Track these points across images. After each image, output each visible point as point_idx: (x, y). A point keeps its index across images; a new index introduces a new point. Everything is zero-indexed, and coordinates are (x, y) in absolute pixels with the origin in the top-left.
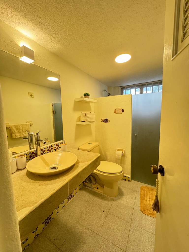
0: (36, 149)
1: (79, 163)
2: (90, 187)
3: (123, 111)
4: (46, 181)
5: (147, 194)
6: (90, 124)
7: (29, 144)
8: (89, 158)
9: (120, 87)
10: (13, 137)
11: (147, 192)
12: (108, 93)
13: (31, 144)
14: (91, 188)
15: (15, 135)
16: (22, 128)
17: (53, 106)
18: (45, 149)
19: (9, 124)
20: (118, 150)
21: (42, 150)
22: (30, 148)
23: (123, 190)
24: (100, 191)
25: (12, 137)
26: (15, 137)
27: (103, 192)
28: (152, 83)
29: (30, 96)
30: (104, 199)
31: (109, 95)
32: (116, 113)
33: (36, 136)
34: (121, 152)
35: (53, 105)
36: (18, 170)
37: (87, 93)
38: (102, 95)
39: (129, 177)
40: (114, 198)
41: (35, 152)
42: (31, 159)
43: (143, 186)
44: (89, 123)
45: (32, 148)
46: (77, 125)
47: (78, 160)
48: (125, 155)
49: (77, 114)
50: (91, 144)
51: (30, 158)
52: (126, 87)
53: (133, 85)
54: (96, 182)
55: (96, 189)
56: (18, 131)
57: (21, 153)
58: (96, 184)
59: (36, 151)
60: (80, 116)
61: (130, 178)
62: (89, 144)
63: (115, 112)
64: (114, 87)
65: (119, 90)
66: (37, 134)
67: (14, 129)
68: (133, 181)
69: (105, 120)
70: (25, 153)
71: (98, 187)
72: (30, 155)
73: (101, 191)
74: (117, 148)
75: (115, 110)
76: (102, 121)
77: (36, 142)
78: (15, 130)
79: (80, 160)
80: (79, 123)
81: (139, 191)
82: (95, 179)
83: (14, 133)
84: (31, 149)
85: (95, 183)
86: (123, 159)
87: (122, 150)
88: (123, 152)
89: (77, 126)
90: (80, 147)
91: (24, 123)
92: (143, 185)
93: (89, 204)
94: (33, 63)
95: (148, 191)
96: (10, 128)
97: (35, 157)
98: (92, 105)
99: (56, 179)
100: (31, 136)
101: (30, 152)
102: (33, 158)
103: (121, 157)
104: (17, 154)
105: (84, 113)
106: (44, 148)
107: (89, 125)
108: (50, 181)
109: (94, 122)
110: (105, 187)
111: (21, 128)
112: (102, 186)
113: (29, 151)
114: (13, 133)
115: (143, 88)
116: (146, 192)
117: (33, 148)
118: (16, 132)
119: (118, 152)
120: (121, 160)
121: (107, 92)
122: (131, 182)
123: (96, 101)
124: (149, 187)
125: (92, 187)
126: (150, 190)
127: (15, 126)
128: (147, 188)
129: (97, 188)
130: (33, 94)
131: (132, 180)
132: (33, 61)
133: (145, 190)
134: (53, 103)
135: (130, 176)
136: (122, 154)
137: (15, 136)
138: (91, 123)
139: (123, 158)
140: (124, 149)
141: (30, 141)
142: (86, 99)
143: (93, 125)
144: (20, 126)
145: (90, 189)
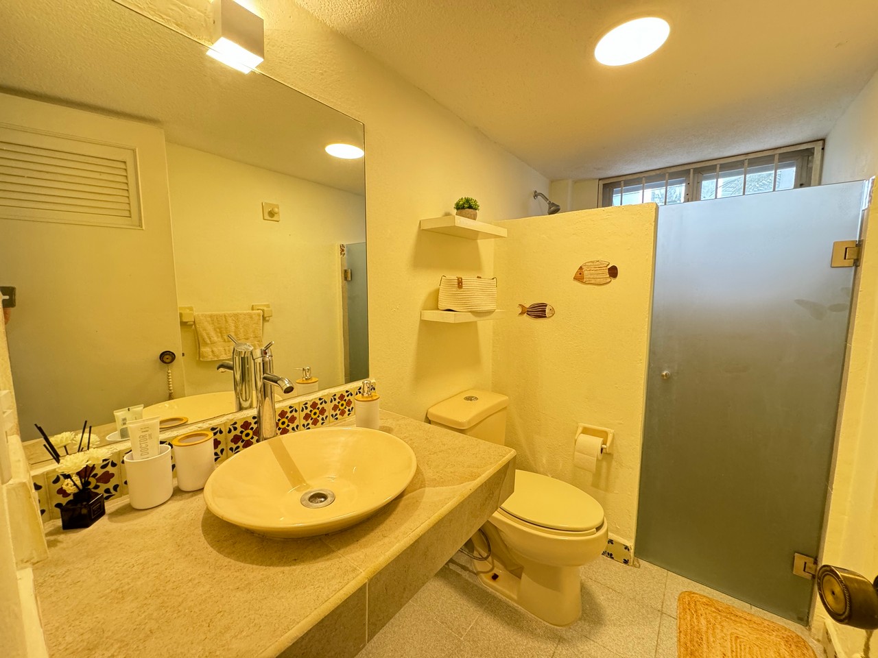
0: (259, 412)
1: (423, 486)
2: (464, 568)
3: (613, 272)
4: (271, 565)
5: (710, 631)
6: (476, 322)
7: (235, 389)
8: (469, 467)
9: (600, 179)
10: (204, 357)
11: (709, 622)
12: (552, 204)
13: (241, 390)
14: (470, 571)
15: (212, 351)
16: (236, 327)
17: (345, 252)
18: (296, 411)
19: (192, 310)
20: (586, 431)
21: (283, 414)
22: (240, 404)
23: (602, 597)
24: (503, 589)
25: (199, 358)
26: (210, 357)
27: (515, 597)
28: (742, 162)
29: (267, 217)
30: (521, 628)
31: (554, 210)
32: (585, 283)
33: (260, 360)
34: (597, 442)
35: (343, 250)
36: (178, 492)
37: (468, 201)
38: (526, 213)
39: (626, 548)
40: (562, 631)
41: (255, 423)
42: (238, 447)
43: (691, 593)
44: (471, 318)
45: (245, 404)
46: (425, 324)
47: (418, 471)
48: (615, 456)
49: (427, 282)
50: (476, 399)
51: (234, 446)
52: (624, 178)
53: (658, 172)
54: (490, 550)
55: (486, 579)
56: (222, 336)
57: (200, 425)
58: (490, 558)
59: (258, 419)
60: (438, 290)
61: (632, 551)
62: (469, 399)
63: (579, 277)
64: (575, 182)
65: (594, 190)
66: (264, 353)
67: (210, 328)
68: (643, 563)
69: (533, 307)
70: (214, 423)
71: (496, 571)
72: (234, 433)
73: (508, 592)
74: (582, 425)
75: (581, 268)
76: (522, 313)
77: (260, 384)
78: (213, 333)
79: (429, 474)
80: (431, 316)
81: (674, 614)
82: (487, 539)
83: (209, 342)
84: (241, 408)
85: (485, 555)
86: (604, 470)
87: (603, 434)
88: (604, 443)
89: (427, 327)
90: (433, 411)
91: (242, 308)
92: (690, 589)
93: (459, 640)
94: (258, 71)
95: (715, 618)
96: (195, 325)
97: (254, 440)
98: (486, 248)
99: (315, 558)
100: (243, 359)
101: (235, 423)
102: (245, 446)
103: (598, 460)
104: (184, 424)
105: (453, 276)
106: (290, 407)
107: (471, 326)
108: (287, 569)
109: (490, 312)
110: (524, 575)
111: (233, 328)
112: (511, 572)
113: (230, 417)
114: (206, 344)
115: (699, 183)
116: (703, 621)
117: (251, 407)
118: (215, 339)
119: (584, 439)
120: (597, 474)
121: (546, 199)
122: (634, 566)
123: (503, 232)
124: (717, 601)
125: (471, 569)
126: (725, 617)
127: (214, 319)
128: (709, 603)
129: (491, 574)
130: (276, 210)
131: (641, 561)
132: (259, 60)
133: (700, 612)
134: (345, 244)
135: (631, 544)
136: (602, 449)
137: (211, 354)
138: (480, 317)
139: (604, 464)
140: (610, 431)
141: (238, 377)
142: (462, 222)
143: (485, 327)
144: (230, 320)
145: (465, 574)
